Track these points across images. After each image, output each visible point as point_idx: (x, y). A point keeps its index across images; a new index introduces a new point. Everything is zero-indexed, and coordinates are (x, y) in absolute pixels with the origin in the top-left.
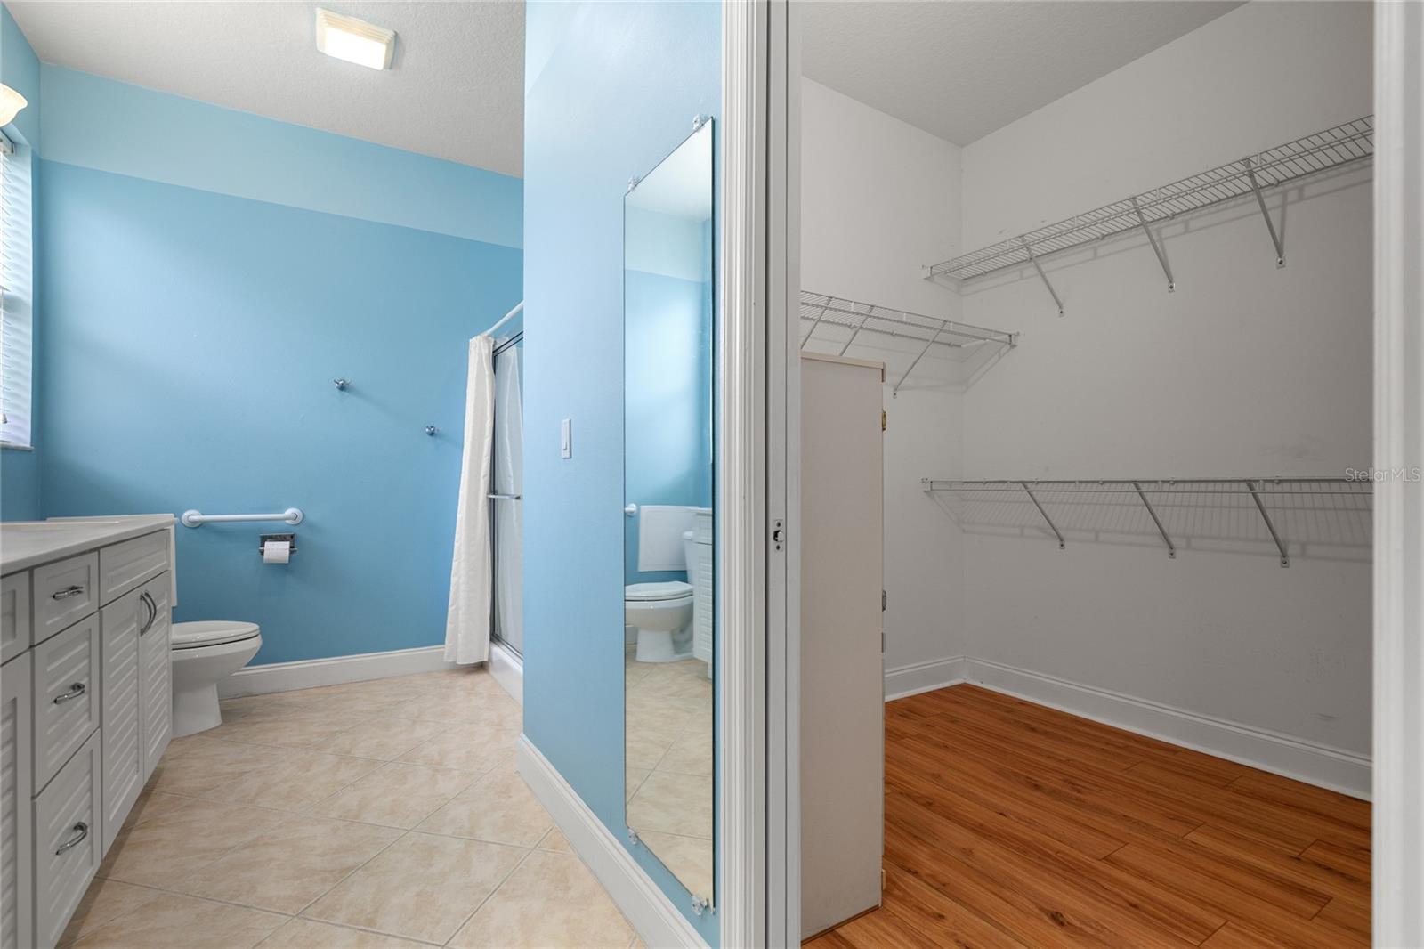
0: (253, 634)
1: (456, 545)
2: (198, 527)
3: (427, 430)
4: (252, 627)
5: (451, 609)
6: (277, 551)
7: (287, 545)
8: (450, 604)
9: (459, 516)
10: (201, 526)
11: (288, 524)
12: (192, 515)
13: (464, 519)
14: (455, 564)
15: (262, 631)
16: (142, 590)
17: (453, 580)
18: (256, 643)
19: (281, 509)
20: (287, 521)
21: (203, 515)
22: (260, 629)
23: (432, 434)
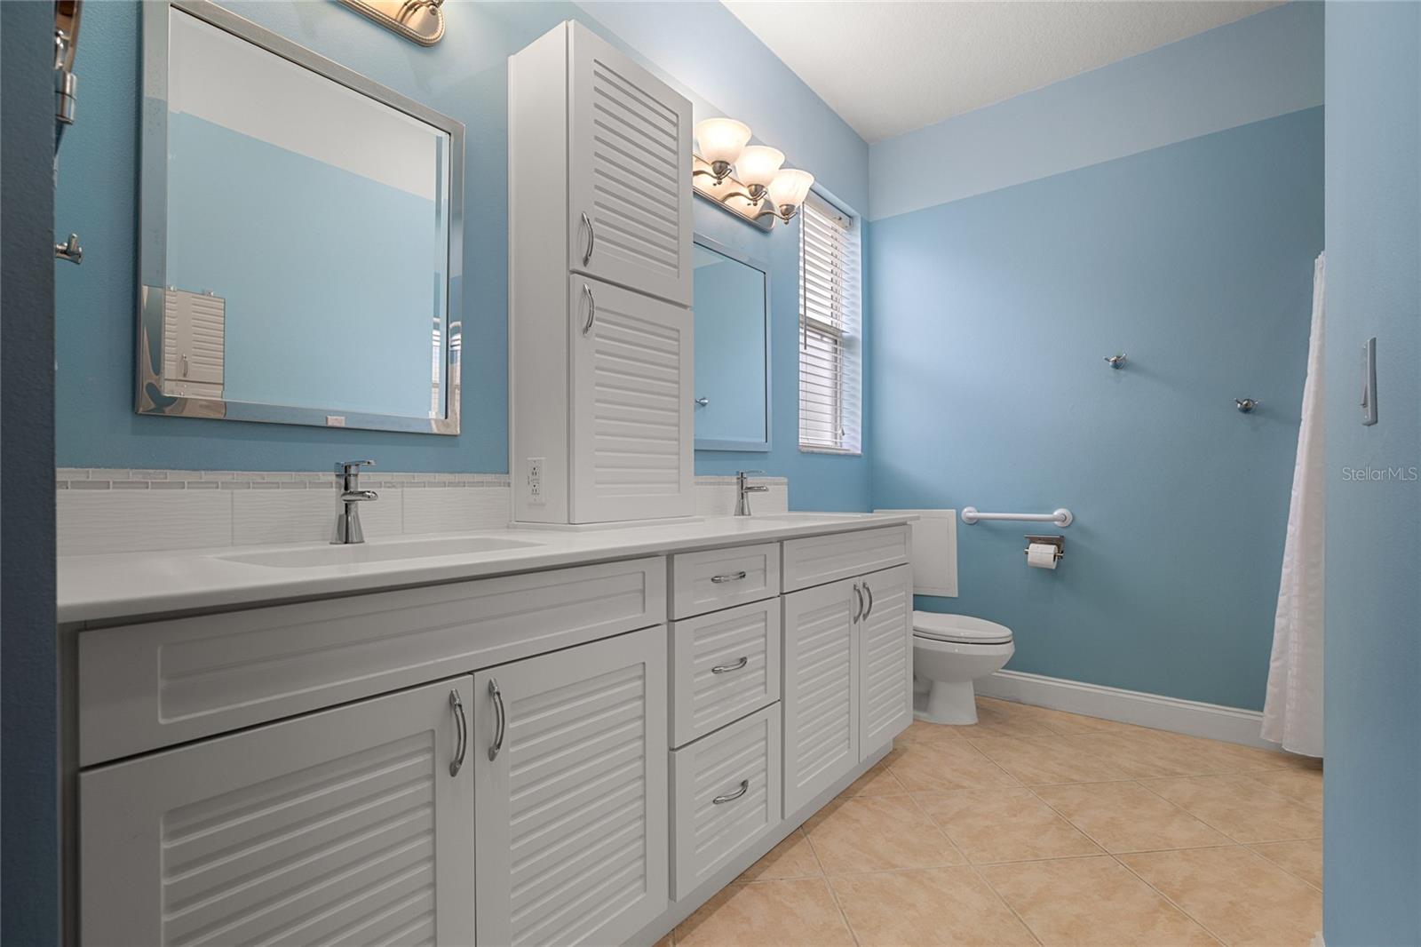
0: (1004, 640)
1: (1285, 571)
2: (975, 523)
3: (1239, 405)
4: (1005, 632)
5: (1274, 665)
6: (1042, 554)
7: (1052, 549)
8: (1272, 658)
9: (1290, 528)
10: (976, 523)
11: (1056, 525)
12: (969, 512)
13: (1298, 533)
14: (1282, 600)
15: (1016, 639)
16: (859, 582)
17: (1279, 622)
18: (1007, 651)
19: (1050, 510)
20: (1056, 523)
21: (979, 512)
22: (1013, 634)
23: (1246, 410)
